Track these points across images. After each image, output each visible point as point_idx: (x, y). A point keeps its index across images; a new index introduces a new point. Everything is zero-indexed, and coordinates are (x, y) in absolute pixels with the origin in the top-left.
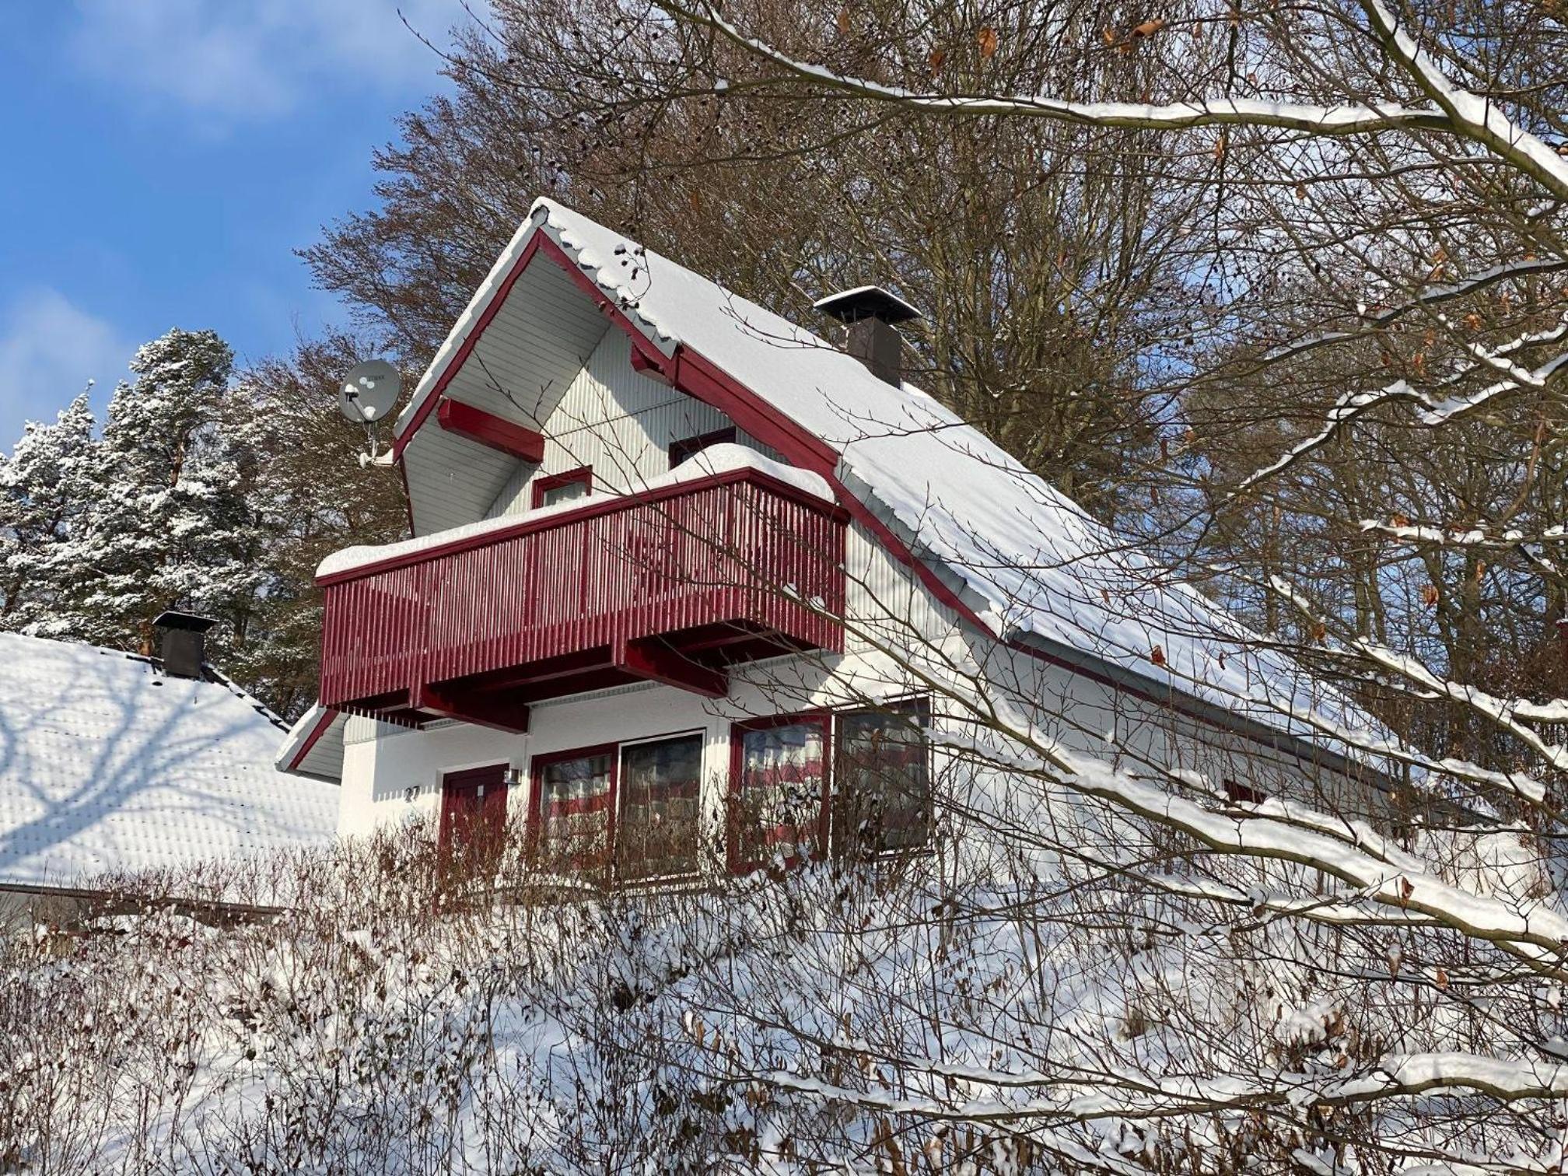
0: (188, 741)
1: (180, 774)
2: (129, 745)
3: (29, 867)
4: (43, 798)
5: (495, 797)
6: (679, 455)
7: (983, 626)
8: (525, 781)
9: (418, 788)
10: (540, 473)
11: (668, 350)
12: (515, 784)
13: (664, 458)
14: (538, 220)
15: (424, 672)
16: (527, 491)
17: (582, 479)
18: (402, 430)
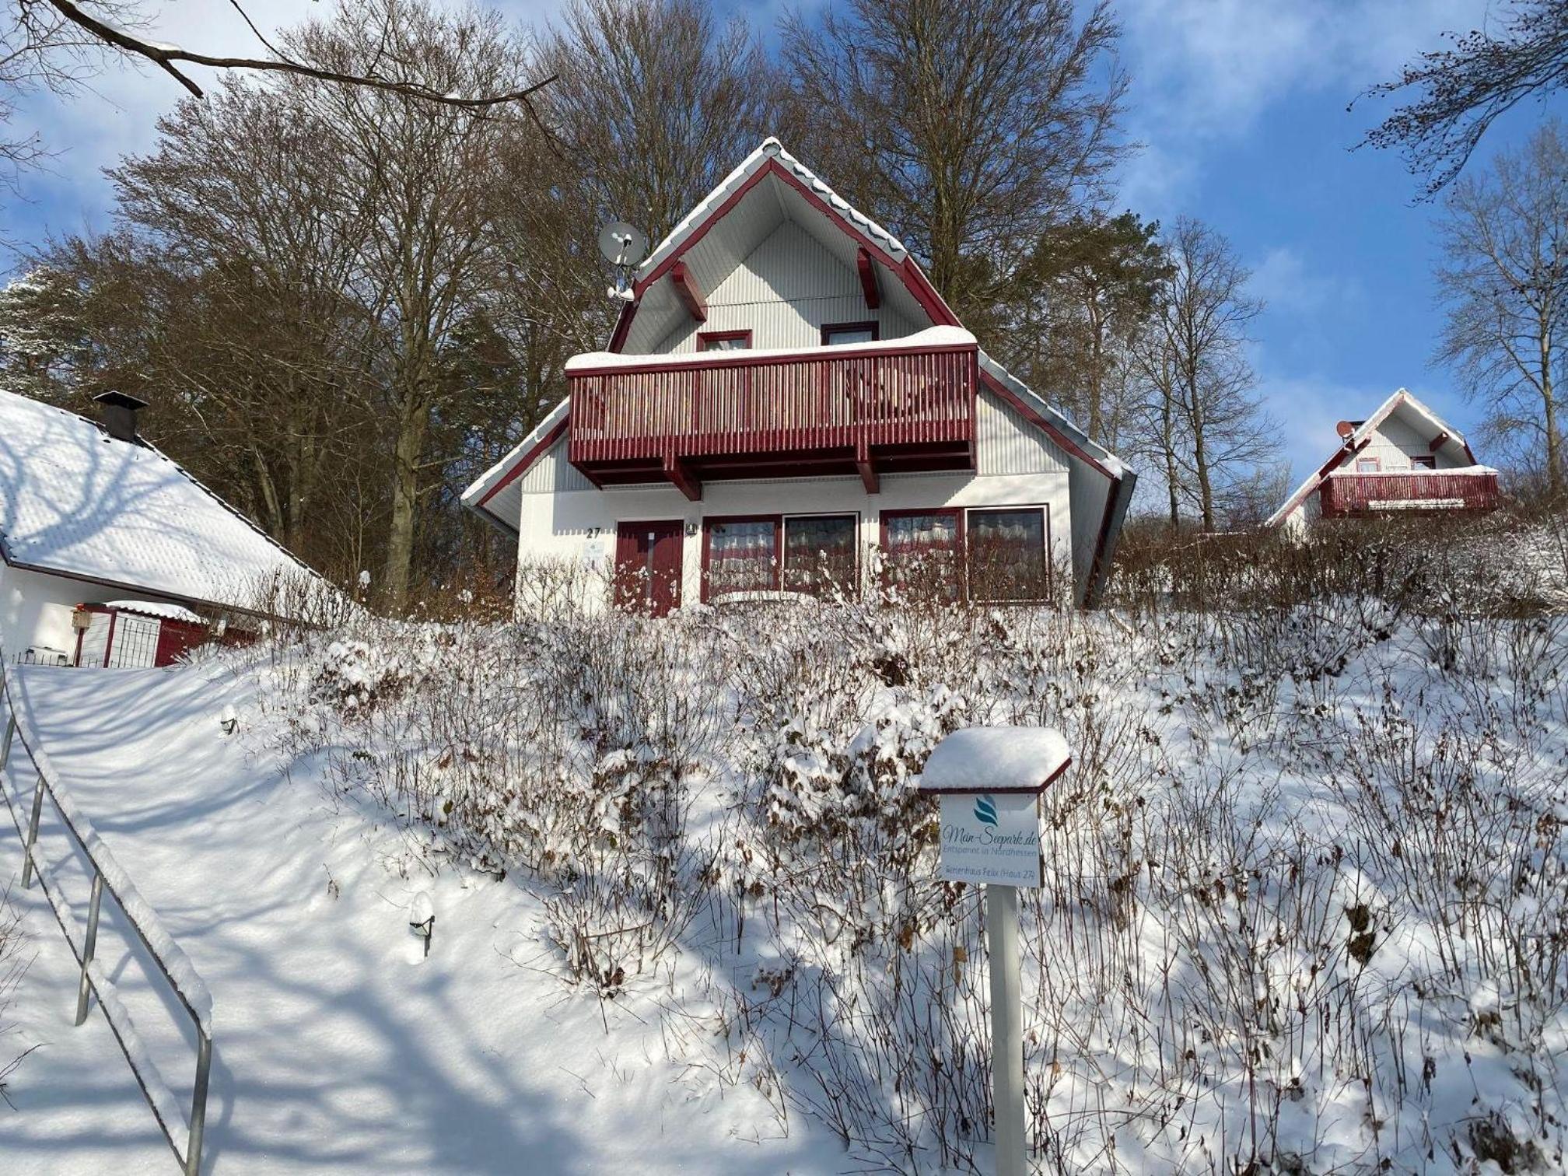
0: (142, 484)
1: (144, 506)
2: (102, 481)
3: (64, 558)
4: (56, 510)
5: (666, 541)
6: (828, 333)
7: (1101, 468)
8: (699, 533)
9: (598, 529)
10: (704, 328)
11: (899, 258)
12: (692, 534)
13: (817, 334)
14: (771, 152)
15: (677, 448)
16: (692, 339)
17: (742, 337)
18: (645, 276)
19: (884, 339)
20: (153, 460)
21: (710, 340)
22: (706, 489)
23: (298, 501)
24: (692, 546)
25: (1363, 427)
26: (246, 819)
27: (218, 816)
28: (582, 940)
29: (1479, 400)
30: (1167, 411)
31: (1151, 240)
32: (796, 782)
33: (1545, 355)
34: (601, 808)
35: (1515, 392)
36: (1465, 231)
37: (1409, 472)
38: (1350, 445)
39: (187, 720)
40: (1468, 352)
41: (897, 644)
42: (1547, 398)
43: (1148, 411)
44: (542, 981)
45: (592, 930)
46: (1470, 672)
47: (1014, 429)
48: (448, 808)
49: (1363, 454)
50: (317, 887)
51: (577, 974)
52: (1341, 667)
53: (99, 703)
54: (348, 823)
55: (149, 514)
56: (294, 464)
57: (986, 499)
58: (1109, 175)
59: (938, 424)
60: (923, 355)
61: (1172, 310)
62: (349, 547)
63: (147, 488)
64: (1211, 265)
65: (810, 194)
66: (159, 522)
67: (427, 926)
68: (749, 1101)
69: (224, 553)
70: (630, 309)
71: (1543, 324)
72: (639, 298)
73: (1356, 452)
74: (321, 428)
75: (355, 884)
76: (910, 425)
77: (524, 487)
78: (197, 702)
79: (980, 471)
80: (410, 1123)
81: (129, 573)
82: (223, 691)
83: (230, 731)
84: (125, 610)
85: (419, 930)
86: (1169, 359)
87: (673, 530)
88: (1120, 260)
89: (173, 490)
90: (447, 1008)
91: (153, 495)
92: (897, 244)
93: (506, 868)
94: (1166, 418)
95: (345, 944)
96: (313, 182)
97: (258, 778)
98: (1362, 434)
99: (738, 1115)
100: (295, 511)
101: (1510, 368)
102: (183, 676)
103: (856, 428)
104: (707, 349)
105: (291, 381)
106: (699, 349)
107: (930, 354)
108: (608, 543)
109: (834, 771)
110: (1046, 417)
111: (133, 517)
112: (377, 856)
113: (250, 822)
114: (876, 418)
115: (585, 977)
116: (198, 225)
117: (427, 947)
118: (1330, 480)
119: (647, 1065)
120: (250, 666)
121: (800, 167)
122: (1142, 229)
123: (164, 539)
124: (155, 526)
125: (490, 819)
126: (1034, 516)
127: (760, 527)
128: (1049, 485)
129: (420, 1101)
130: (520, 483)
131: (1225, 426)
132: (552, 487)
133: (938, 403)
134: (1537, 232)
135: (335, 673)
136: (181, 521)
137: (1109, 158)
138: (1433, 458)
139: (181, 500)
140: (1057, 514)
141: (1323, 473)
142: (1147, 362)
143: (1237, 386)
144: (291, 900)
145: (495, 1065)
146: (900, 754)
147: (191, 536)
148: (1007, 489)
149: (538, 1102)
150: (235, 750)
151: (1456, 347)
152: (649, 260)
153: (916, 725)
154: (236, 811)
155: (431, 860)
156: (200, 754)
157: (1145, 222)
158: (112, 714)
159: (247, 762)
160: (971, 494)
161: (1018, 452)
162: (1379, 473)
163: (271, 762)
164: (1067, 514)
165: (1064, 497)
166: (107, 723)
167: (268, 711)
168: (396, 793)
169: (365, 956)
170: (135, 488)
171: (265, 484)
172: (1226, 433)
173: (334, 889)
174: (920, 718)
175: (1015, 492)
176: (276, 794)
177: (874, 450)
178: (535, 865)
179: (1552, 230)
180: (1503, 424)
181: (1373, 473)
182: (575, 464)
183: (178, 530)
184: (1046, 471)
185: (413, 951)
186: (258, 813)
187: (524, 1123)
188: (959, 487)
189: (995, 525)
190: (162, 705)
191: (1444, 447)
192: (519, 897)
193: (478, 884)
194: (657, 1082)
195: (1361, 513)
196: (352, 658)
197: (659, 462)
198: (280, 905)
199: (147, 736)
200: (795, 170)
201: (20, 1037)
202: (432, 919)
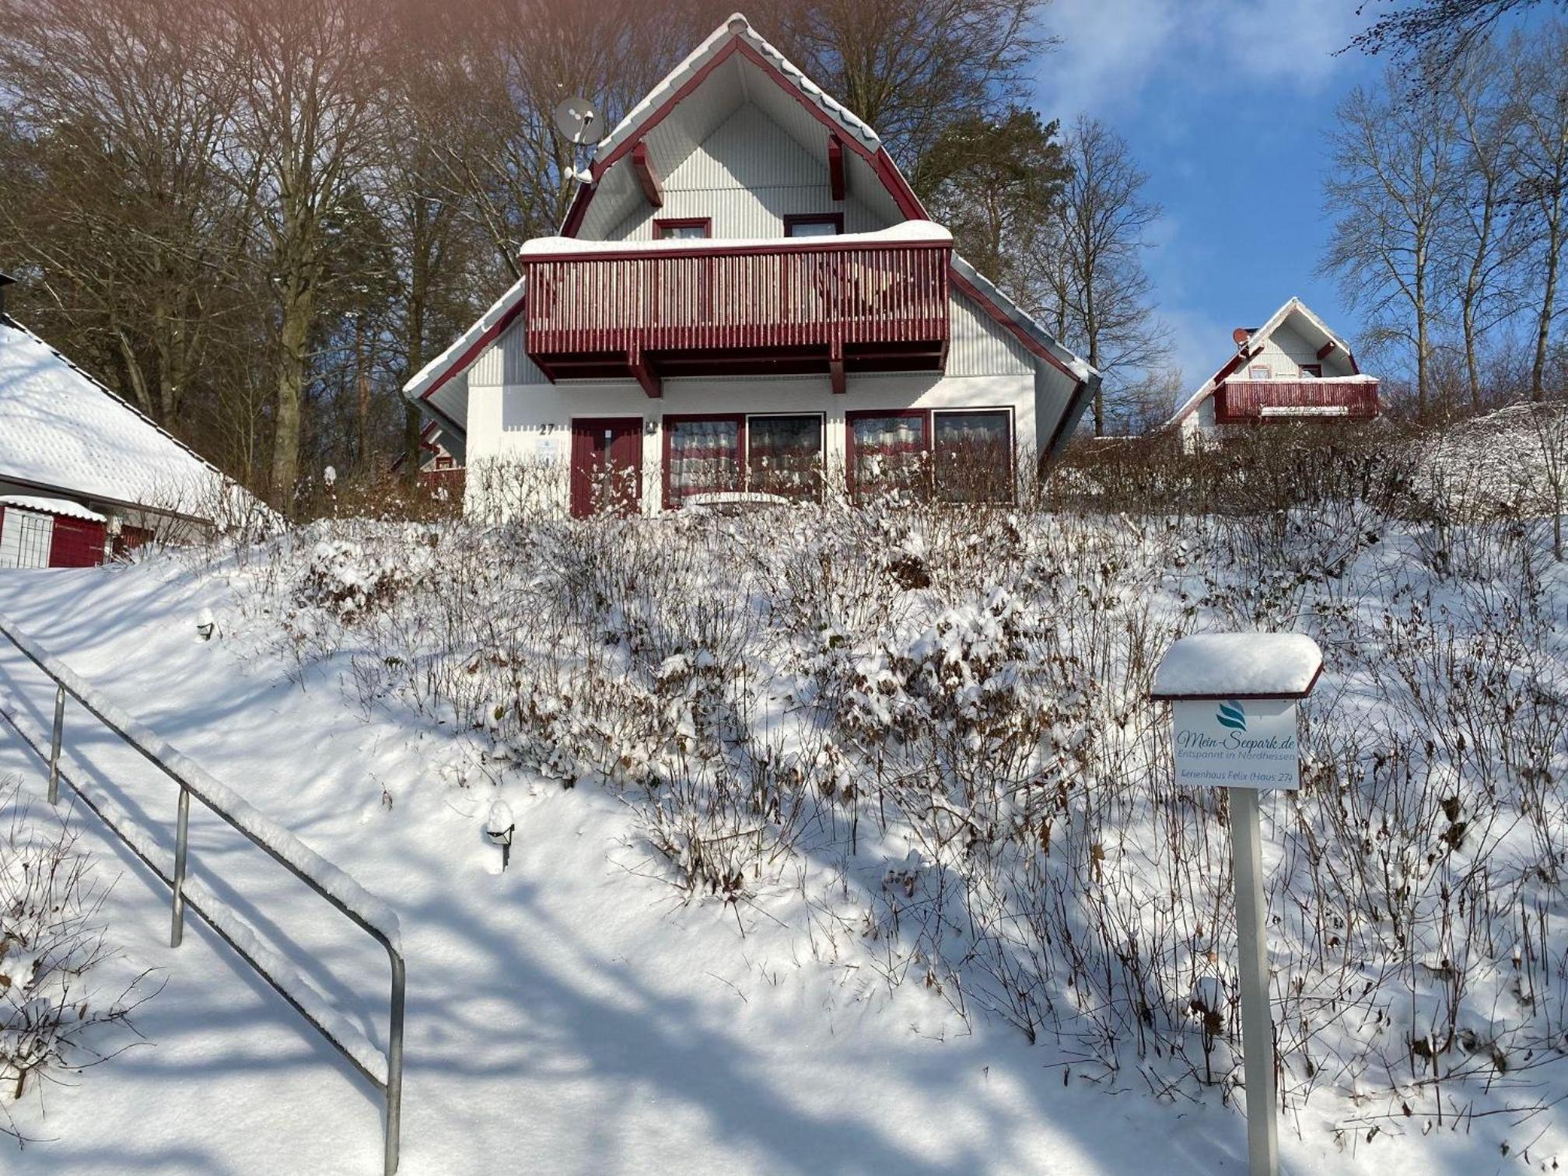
1: (21, 393)
5: (623, 440)
6: (791, 224)
7: (1067, 371)
8: (659, 430)
9: (552, 426)
10: (660, 215)
11: (873, 147)
12: (653, 432)
13: (779, 224)
14: (736, 29)
15: (642, 342)
16: (647, 226)
17: (701, 225)
18: (603, 157)
19: (849, 232)
20: (24, 342)
21: (665, 228)
22: (666, 385)
23: (170, 390)
24: (652, 446)
25: (1257, 335)
26: (259, 727)
27: (223, 725)
28: (693, 843)
29: (1359, 310)
30: (1061, 314)
31: (1051, 140)
32: (866, 685)
33: (1420, 268)
34: (672, 713)
35: (1391, 304)
36: (1352, 141)
37: (1296, 380)
38: (1245, 352)
39: (152, 625)
40: (1351, 263)
41: (915, 546)
42: (1419, 310)
43: (1043, 314)
44: (649, 887)
45: (704, 834)
46: (1465, 575)
47: (981, 330)
48: (499, 714)
49: (1255, 361)
50: (367, 798)
51: (690, 880)
52: (1342, 570)
53: (29, 607)
54: (386, 730)
55: (28, 401)
56: (164, 351)
57: (951, 400)
58: (1024, 69)
59: (913, 321)
60: (898, 250)
61: (1071, 212)
62: (239, 440)
63: (21, 371)
64: (1111, 167)
65: (779, 76)
66: (39, 410)
67: (507, 835)
68: (915, 999)
69: (113, 445)
70: (587, 192)
71: (1420, 239)
72: (597, 180)
73: (1249, 359)
74: (192, 310)
75: (410, 793)
76: (885, 323)
77: (470, 381)
78: (157, 605)
79: (947, 373)
80: (547, 1032)
81: (14, 465)
82: (188, 594)
83: (208, 636)
84: (14, 506)
85: (500, 840)
86: (1066, 262)
87: (632, 428)
88: (1020, 159)
89: (50, 375)
90: (543, 917)
91: (31, 380)
92: (871, 133)
93: (577, 774)
94: (1060, 323)
95: (406, 855)
96: (174, 40)
97: (256, 686)
98: (1256, 341)
99: (912, 1013)
100: (167, 401)
101: (1388, 279)
102: (127, 578)
103: (829, 325)
104: (663, 238)
105: (157, 259)
106: (656, 237)
107: (905, 250)
108: (562, 440)
109: (898, 673)
110: (1015, 318)
111: (12, 404)
112: (432, 766)
113: (264, 731)
114: (850, 315)
115: (699, 882)
116: (43, 81)
117: (506, 856)
118: (1225, 385)
119: (795, 967)
120: (210, 567)
121: (768, 47)
122: (1042, 128)
123: (49, 430)
124: (36, 414)
125: (557, 725)
126: (1000, 418)
127: (722, 426)
128: (1014, 386)
129: (551, 1011)
130: (466, 376)
131: (1117, 331)
132: (500, 379)
133: (913, 300)
134: (1419, 147)
135: (325, 575)
136: (66, 410)
137: (1023, 52)
138: (1319, 367)
139: (61, 387)
140: (1022, 417)
141: (1218, 380)
142: (1044, 263)
143: (1131, 290)
144: (339, 810)
145: (621, 973)
146: (965, 656)
147: (75, 426)
148: (972, 391)
149: (681, 1007)
150: (221, 656)
151: (1341, 257)
152: (609, 139)
153: (978, 629)
154: (241, 720)
155: (494, 769)
156: (178, 661)
157: (1045, 121)
158: (51, 618)
159: (240, 667)
160: (939, 395)
161: (985, 355)
162: (1270, 381)
163: (274, 668)
164: (1032, 416)
165: (1030, 399)
166: (50, 626)
167: (251, 614)
168: (430, 699)
169: (432, 866)
170: (10, 372)
171: (132, 370)
172: (1116, 338)
173: (388, 800)
174: (982, 621)
175: (981, 393)
176: (287, 703)
177: (848, 348)
178: (608, 771)
179: (1433, 146)
180: (1381, 335)
181: (1263, 380)
182: (532, 356)
183: (60, 418)
184: (1011, 372)
185: (491, 859)
186: (269, 722)
187: (671, 1029)
188: (926, 388)
189: (959, 428)
190: (109, 610)
191: (1331, 356)
192: (598, 803)
193: (548, 792)
194: (810, 985)
195: (1253, 419)
196: (342, 559)
197: (622, 355)
198: (324, 817)
199: (102, 643)
200: (763, 49)
201: (123, 961)
202: (512, 828)
